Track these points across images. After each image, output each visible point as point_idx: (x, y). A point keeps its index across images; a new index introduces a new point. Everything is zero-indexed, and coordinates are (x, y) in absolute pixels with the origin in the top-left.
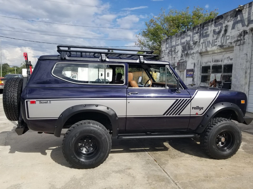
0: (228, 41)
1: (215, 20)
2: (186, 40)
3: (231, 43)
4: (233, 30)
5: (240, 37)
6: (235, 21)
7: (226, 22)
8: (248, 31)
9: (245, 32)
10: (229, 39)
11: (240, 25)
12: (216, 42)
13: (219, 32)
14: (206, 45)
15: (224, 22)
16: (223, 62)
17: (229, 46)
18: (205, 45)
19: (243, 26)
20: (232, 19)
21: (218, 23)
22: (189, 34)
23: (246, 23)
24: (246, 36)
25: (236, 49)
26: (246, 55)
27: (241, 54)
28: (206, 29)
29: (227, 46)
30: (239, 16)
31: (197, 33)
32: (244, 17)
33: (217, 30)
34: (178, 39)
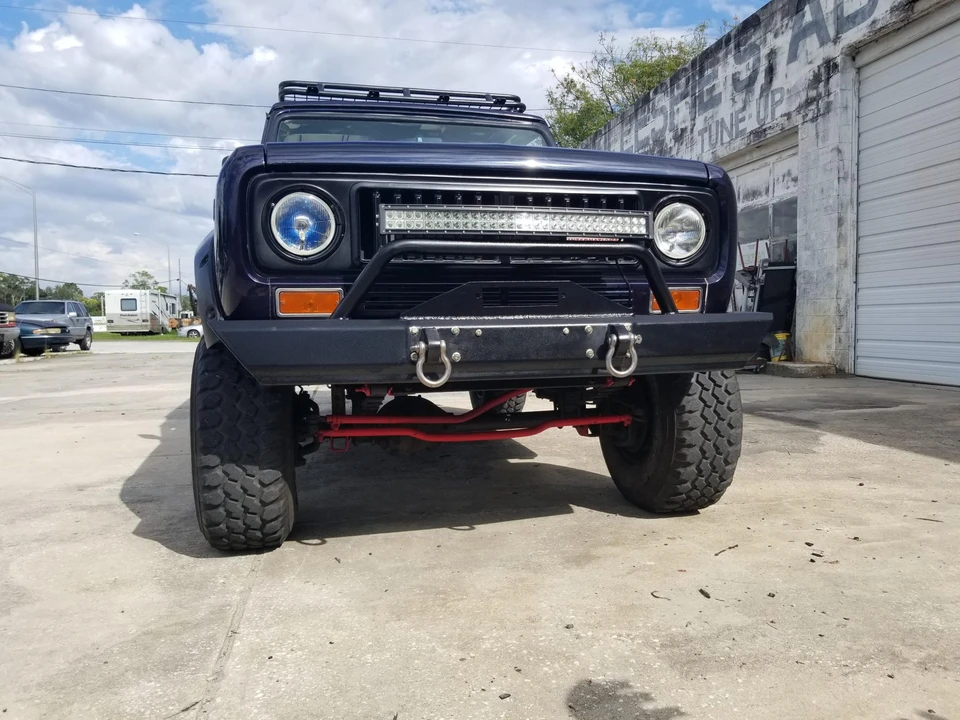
1: (736, 36)
2: (653, 130)
3: (788, 115)
4: (794, 65)
5: (817, 88)
6: (796, 30)
7: (770, 36)
8: (839, 60)
9: (830, 66)
10: (781, 101)
11: (812, 42)
12: (743, 119)
13: (752, 80)
14: (714, 137)
15: (765, 41)
16: (771, 195)
17: (783, 128)
18: (710, 137)
19: (822, 44)
20: (787, 25)
21: (746, 46)
22: (661, 104)
23: (832, 32)
24: (835, 79)
25: (804, 136)
26: (836, 152)
27: (820, 151)
28: (709, 76)
29: (777, 130)
30: (807, 8)
31: (684, 96)
32: (823, 9)
33: (744, 76)
34: (629, 131)
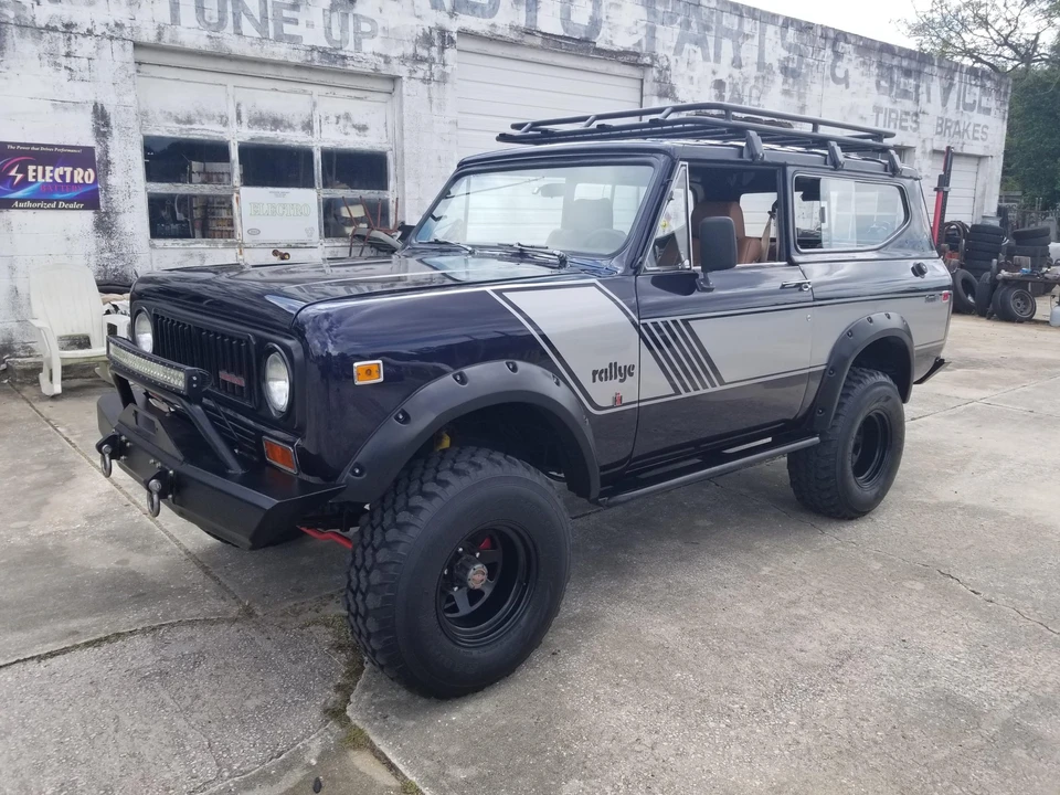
0: (369, 46)
3: (387, 60)
5: (429, 50)
8: (455, 37)
9: (445, 36)
10: (372, 35)
12: (295, 22)
14: (213, 14)
16: (316, 135)
17: (376, 70)
19: (434, 7)
23: (448, 4)
24: (452, 53)
25: (411, 93)
26: (455, 126)
27: (436, 118)
29: (368, 69)
